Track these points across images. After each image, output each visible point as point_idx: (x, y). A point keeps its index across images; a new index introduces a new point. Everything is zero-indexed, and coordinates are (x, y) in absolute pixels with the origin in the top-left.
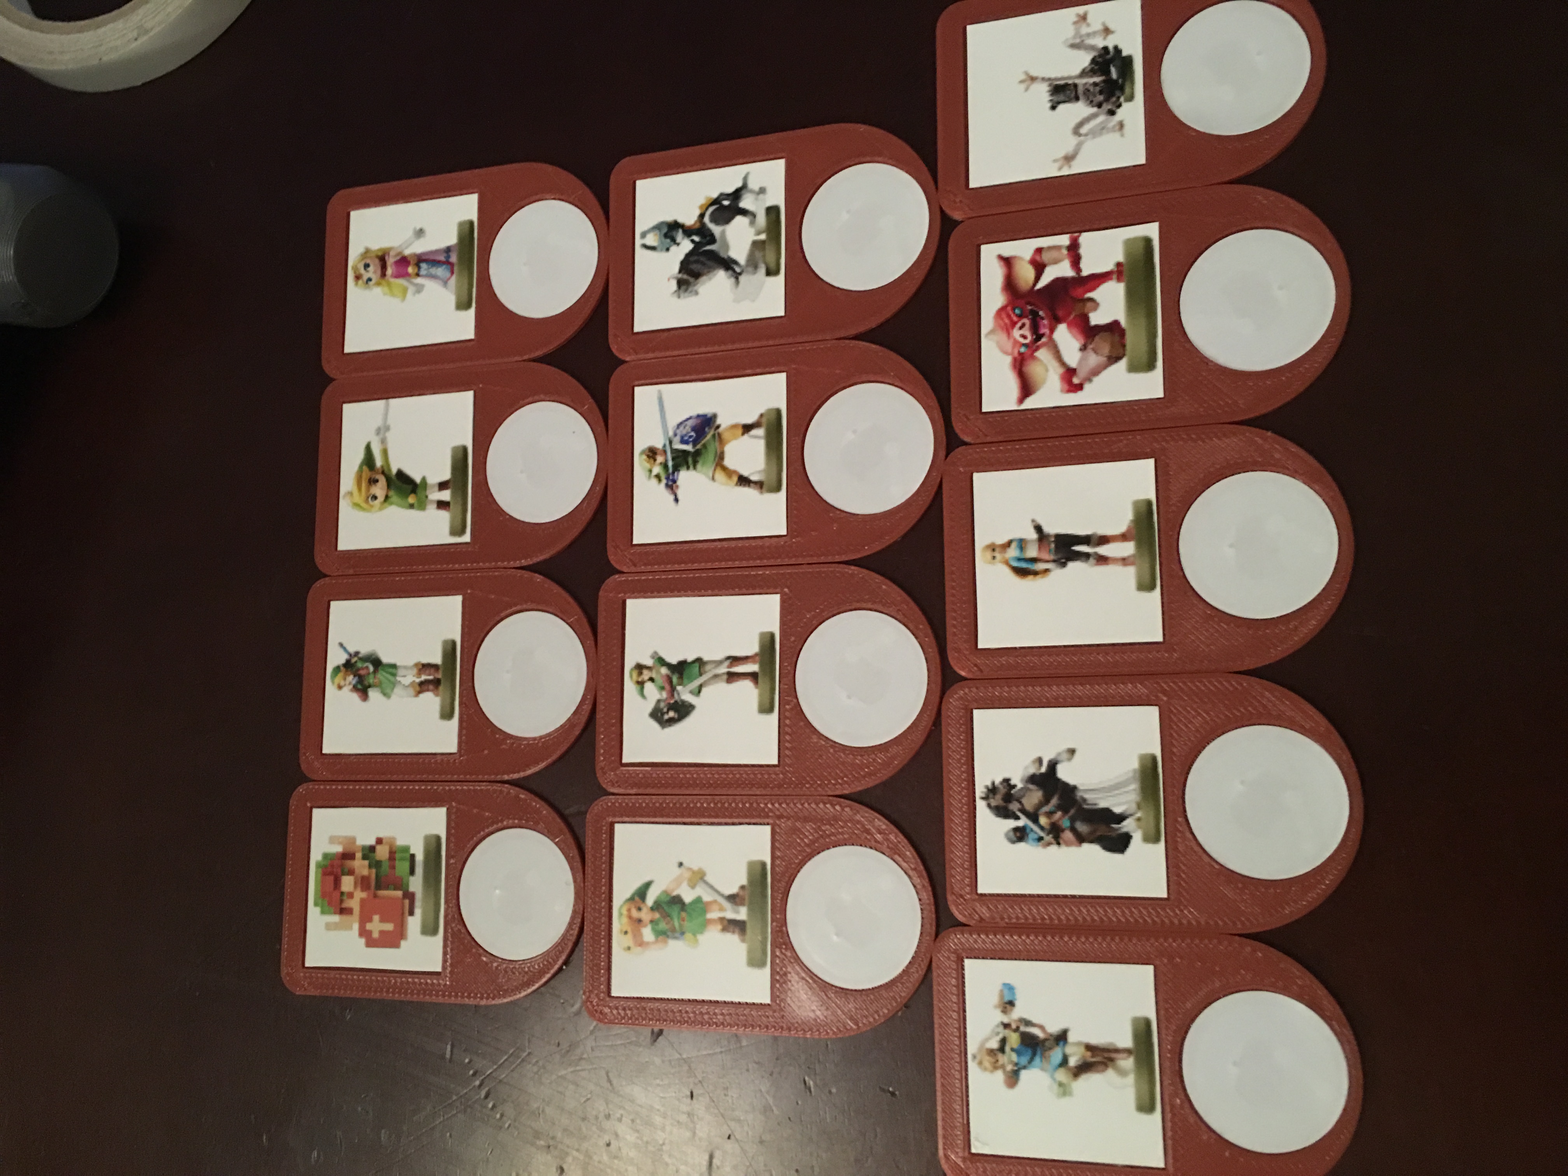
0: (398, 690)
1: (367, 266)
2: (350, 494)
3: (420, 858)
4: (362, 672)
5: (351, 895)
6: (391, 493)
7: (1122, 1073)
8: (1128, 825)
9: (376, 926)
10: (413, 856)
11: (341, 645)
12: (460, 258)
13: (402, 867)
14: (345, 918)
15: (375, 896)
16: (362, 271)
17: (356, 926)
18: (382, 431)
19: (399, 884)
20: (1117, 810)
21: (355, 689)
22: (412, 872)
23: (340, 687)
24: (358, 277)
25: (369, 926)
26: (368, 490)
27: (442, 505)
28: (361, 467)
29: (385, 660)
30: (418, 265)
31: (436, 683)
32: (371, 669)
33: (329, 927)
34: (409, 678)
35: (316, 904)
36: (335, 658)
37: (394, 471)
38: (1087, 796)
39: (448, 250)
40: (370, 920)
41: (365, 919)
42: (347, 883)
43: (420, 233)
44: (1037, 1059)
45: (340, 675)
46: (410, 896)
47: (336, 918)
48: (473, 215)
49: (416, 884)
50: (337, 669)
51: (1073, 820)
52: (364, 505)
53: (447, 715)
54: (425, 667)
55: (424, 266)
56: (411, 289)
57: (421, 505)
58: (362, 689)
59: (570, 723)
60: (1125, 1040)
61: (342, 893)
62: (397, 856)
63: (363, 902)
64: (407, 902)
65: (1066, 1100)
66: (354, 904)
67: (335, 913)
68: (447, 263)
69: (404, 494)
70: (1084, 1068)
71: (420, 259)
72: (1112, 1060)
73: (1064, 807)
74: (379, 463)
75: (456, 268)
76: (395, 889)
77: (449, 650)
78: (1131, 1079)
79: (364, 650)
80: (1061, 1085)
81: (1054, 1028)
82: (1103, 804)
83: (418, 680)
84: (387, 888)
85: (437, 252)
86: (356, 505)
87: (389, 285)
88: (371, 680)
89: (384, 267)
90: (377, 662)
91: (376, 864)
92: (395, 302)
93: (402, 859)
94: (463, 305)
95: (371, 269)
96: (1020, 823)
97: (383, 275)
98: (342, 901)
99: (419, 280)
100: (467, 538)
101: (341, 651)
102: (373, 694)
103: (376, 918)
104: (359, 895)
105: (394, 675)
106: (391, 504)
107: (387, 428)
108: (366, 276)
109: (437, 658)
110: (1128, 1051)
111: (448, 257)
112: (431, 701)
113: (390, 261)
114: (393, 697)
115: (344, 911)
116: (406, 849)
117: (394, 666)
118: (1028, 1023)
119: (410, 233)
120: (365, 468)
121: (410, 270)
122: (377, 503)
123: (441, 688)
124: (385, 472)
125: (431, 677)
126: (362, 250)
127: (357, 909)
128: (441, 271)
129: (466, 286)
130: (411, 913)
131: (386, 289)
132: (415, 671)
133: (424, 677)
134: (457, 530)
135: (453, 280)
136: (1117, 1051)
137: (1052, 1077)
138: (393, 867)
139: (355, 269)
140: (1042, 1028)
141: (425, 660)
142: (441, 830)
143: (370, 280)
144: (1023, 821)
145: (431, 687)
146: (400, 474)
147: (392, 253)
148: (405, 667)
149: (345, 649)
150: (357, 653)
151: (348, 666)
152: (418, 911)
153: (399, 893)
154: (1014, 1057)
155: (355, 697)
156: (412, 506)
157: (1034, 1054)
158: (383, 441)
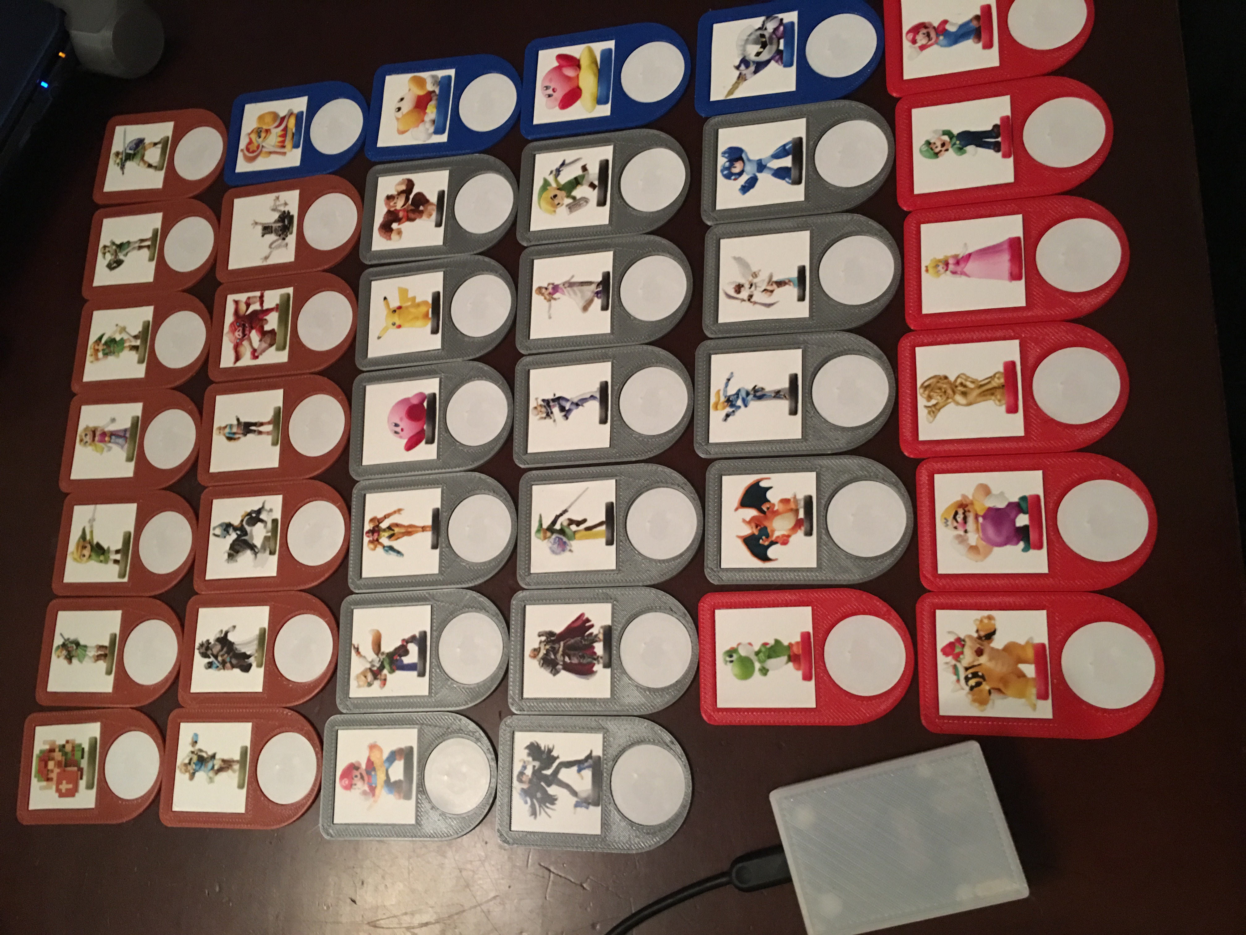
0: (86, 659)
1: (86, 435)
2: (73, 553)
3: (86, 749)
4: (70, 649)
5: (52, 771)
6: (93, 554)
7: (234, 771)
8: (252, 660)
9: (64, 786)
10: (83, 749)
11: (61, 635)
12: (131, 435)
13: (78, 754)
14: (50, 783)
15: (64, 771)
16: (84, 437)
17: (54, 787)
18: (92, 521)
19: (76, 764)
20: (248, 653)
21: (66, 658)
22: (82, 757)
23: (59, 657)
24: (81, 441)
25: (61, 787)
26: (82, 551)
27: (116, 562)
28: (79, 541)
29: (82, 642)
30: (110, 437)
31: (105, 655)
32: (75, 647)
33: (41, 788)
34: (92, 653)
35: (35, 777)
36: (58, 641)
37: (95, 542)
38: (238, 647)
39: (125, 430)
40: (61, 783)
41: (59, 783)
42: (51, 765)
43: (113, 420)
44: (203, 767)
45: (60, 650)
46: (81, 770)
47: (44, 784)
48: (139, 413)
49: (84, 763)
50: (58, 647)
51: (231, 658)
52: (78, 559)
53: (109, 673)
54: (101, 647)
55: (113, 437)
56: (106, 449)
57: (106, 561)
58: (69, 658)
59: (166, 679)
60: (237, 757)
61: (48, 770)
62: (76, 749)
63: (58, 774)
64: (79, 773)
65: (212, 785)
66: (54, 775)
67: (45, 781)
68: (124, 437)
69: (98, 555)
70: (220, 770)
71: (112, 434)
72: (231, 766)
73: (228, 653)
74: (88, 537)
75: (128, 440)
76: (74, 766)
77: (113, 638)
78: (237, 774)
79: (72, 637)
80: (210, 778)
81: (210, 753)
82: (243, 651)
83: (96, 654)
84: (70, 766)
85: (120, 431)
86: (75, 559)
87: (95, 445)
88: (74, 653)
89: (94, 436)
90: (77, 644)
91: (65, 754)
92: (98, 454)
93: (78, 750)
94: (129, 459)
95: (88, 437)
96: (210, 660)
97: (94, 440)
98: (48, 774)
99: (110, 445)
100: (126, 580)
101: (61, 637)
102: (75, 661)
103: (64, 782)
104: (57, 770)
105: (85, 651)
106: (92, 559)
107: (94, 520)
108: (85, 440)
109: (107, 643)
110: (237, 762)
111: (125, 434)
112: (102, 665)
113: (98, 433)
114: (84, 662)
115: (48, 779)
116: (80, 745)
117: (85, 646)
118: (201, 750)
119: (108, 420)
120: (81, 540)
121: (107, 439)
122: (85, 559)
123: (107, 658)
124: (90, 543)
125: (102, 653)
126: (85, 426)
127: (55, 779)
128: (121, 441)
129: (132, 450)
130: (81, 778)
131: (94, 447)
132: (96, 649)
133: (100, 653)
134: (122, 575)
135: (126, 446)
136: (233, 761)
137: (208, 775)
138: (73, 755)
139: (81, 436)
140: (206, 753)
141: (101, 644)
142: (97, 735)
143: (87, 442)
144: (212, 659)
145: (103, 658)
146: (98, 545)
147: (99, 429)
148: (91, 647)
149: (63, 637)
150: (68, 639)
151: (64, 645)
152: (85, 777)
153: (76, 769)
154: (194, 766)
155: (65, 662)
156: (101, 561)
157: (202, 764)
158: (92, 527)
